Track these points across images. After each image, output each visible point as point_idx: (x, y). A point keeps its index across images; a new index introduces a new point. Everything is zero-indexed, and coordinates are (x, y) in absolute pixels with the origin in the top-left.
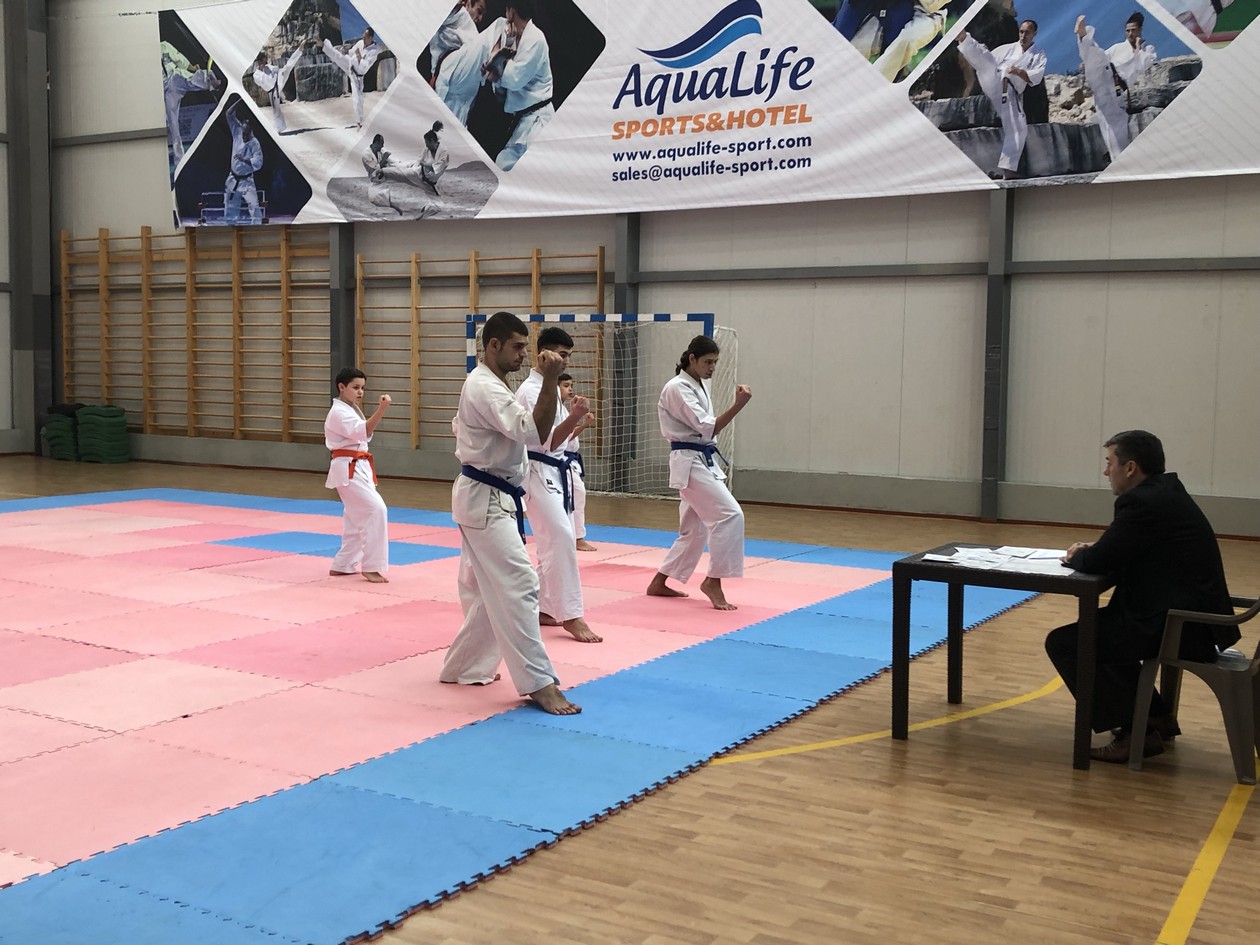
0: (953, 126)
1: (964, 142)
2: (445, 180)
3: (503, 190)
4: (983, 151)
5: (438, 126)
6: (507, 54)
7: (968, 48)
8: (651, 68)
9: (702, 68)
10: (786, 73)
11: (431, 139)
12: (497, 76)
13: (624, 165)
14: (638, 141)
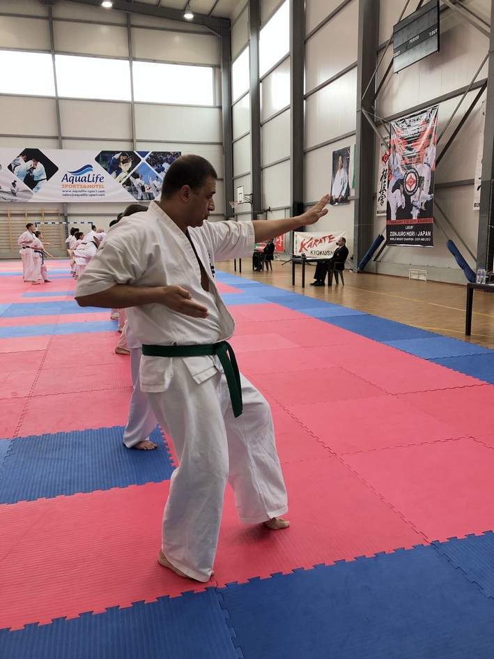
0: (130, 191)
1: (132, 194)
2: (18, 193)
3: (34, 196)
4: (135, 196)
5: (15, 181)
6: (34, 168)
7: (131, 178)
8: (69, 175)
9: (81, 176)
10: (98, 179)
11: (14, 184)
12: (31, 172)
13: (65, 193)
14: (68, 189)
